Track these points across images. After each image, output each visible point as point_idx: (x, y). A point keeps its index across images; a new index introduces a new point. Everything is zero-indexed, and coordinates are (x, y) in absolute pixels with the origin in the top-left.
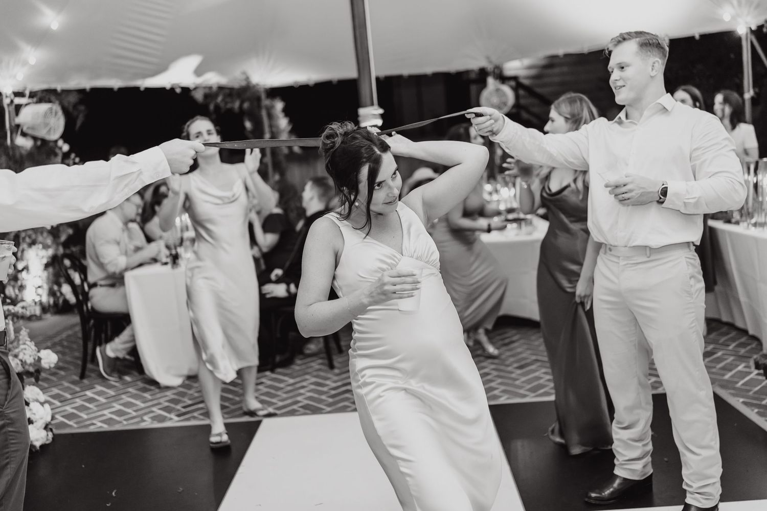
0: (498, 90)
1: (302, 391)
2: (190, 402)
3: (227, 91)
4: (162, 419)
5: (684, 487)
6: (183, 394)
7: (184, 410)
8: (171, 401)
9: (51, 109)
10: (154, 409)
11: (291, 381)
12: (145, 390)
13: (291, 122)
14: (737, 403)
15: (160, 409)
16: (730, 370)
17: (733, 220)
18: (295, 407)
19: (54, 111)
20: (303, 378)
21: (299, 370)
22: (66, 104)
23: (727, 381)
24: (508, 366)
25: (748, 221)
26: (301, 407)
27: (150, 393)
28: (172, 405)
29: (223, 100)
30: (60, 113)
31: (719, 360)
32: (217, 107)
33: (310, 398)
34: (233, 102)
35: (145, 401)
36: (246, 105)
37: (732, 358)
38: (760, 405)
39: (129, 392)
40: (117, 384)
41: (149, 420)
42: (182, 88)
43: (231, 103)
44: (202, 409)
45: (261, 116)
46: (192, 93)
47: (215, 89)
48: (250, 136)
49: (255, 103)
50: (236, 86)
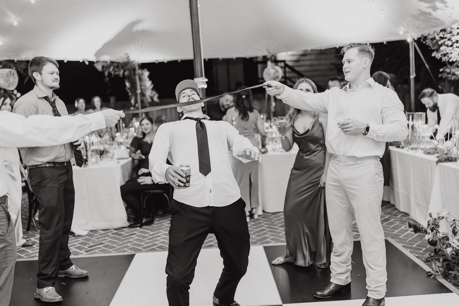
0: (273, 68)
1: (158, 238)
2: (93, 244)
3: (116, 65)
4: (76, 253)
5: (367, 288)
6: (88, 240)
7: (89, 249)
8: (81, 243)
9: (11, 72)
11: (152, 233)
13: (152, 83)
14: (399, 246)
15: (75, 248)
16: (397, 229)
17: (401, 146)
18: (154, 247)
19: (12, 73)
20: (158, 231)
21: (157, 227)
22: (20, 69)
23: (395, 235)
24: (275, 225)
25: (409, 146)
26: (158, 247)
28: (82, 246)
29: (113, 69)
30: (16, 74)
31: (391, 223)
32: (110, 74)
36: (127, 73)
37: (399, 222)
38: (412, 247)
42: (89, 62)
43: (118, 71)
44: (100, 248)
45: (135, 80)
46: (95, 65)
47: (109, 62)
48: (129, 91)
49: (132, 72)
50: (121, 62)
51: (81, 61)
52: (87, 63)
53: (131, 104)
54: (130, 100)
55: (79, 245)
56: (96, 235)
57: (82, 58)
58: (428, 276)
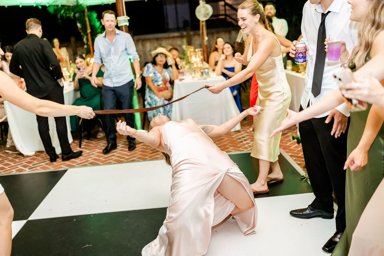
0: (204, 7)
1: (92, 156)
2: (37, 163)
3: (66, 8)
4: (22, 170)
6: (34, 159)
7: (33, 166)
8: (28, 162)
10: (18, 166)
11: (88, 151)
12: (16, 158)
15: (21, 166)
18: (86, 163)
20: (94, 150)
21: (93, 147)
23: (288, 146)
26: (89, 163)
27: (18, 159)
28: (28, 164)
29: (64, 12)
31: (287, 137)
32: (62, 17)
33: (95, 159)
34: (70, 13)
35: (15, 162)
36: (77, 15)
38: (297, 156)
39: (9, 159)
40: (4, 155)
41: (15, 171)
42: (42, 6)
43: (69, 14)
44: (42, 165)
45: (85, 21)
46: (48, 9)
47: (60, 6)
48: (81, 31)
49: (82, 14)
50: (71, 5)
51: (35, 6)
52: (40, 7)
53: (84, 42)
54: (83, 40)
55: (25, 164)
56: (42, 155)
57: (35, 3)
58: (301, 179)
